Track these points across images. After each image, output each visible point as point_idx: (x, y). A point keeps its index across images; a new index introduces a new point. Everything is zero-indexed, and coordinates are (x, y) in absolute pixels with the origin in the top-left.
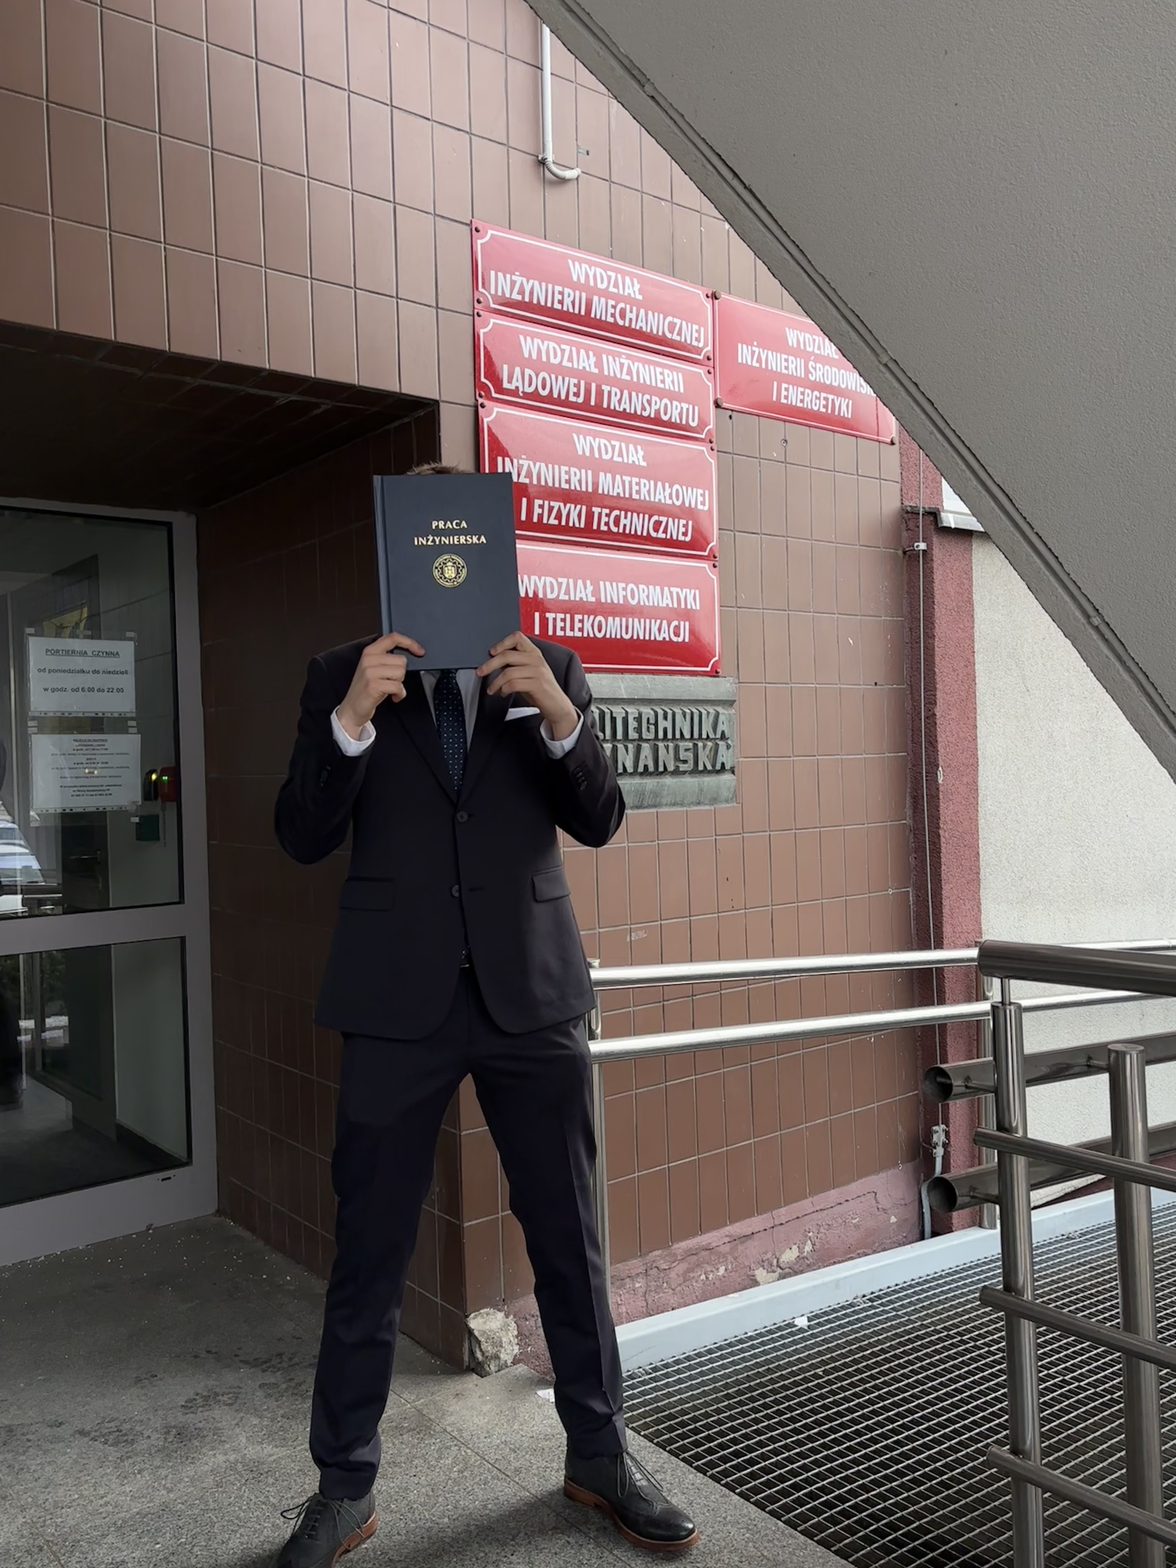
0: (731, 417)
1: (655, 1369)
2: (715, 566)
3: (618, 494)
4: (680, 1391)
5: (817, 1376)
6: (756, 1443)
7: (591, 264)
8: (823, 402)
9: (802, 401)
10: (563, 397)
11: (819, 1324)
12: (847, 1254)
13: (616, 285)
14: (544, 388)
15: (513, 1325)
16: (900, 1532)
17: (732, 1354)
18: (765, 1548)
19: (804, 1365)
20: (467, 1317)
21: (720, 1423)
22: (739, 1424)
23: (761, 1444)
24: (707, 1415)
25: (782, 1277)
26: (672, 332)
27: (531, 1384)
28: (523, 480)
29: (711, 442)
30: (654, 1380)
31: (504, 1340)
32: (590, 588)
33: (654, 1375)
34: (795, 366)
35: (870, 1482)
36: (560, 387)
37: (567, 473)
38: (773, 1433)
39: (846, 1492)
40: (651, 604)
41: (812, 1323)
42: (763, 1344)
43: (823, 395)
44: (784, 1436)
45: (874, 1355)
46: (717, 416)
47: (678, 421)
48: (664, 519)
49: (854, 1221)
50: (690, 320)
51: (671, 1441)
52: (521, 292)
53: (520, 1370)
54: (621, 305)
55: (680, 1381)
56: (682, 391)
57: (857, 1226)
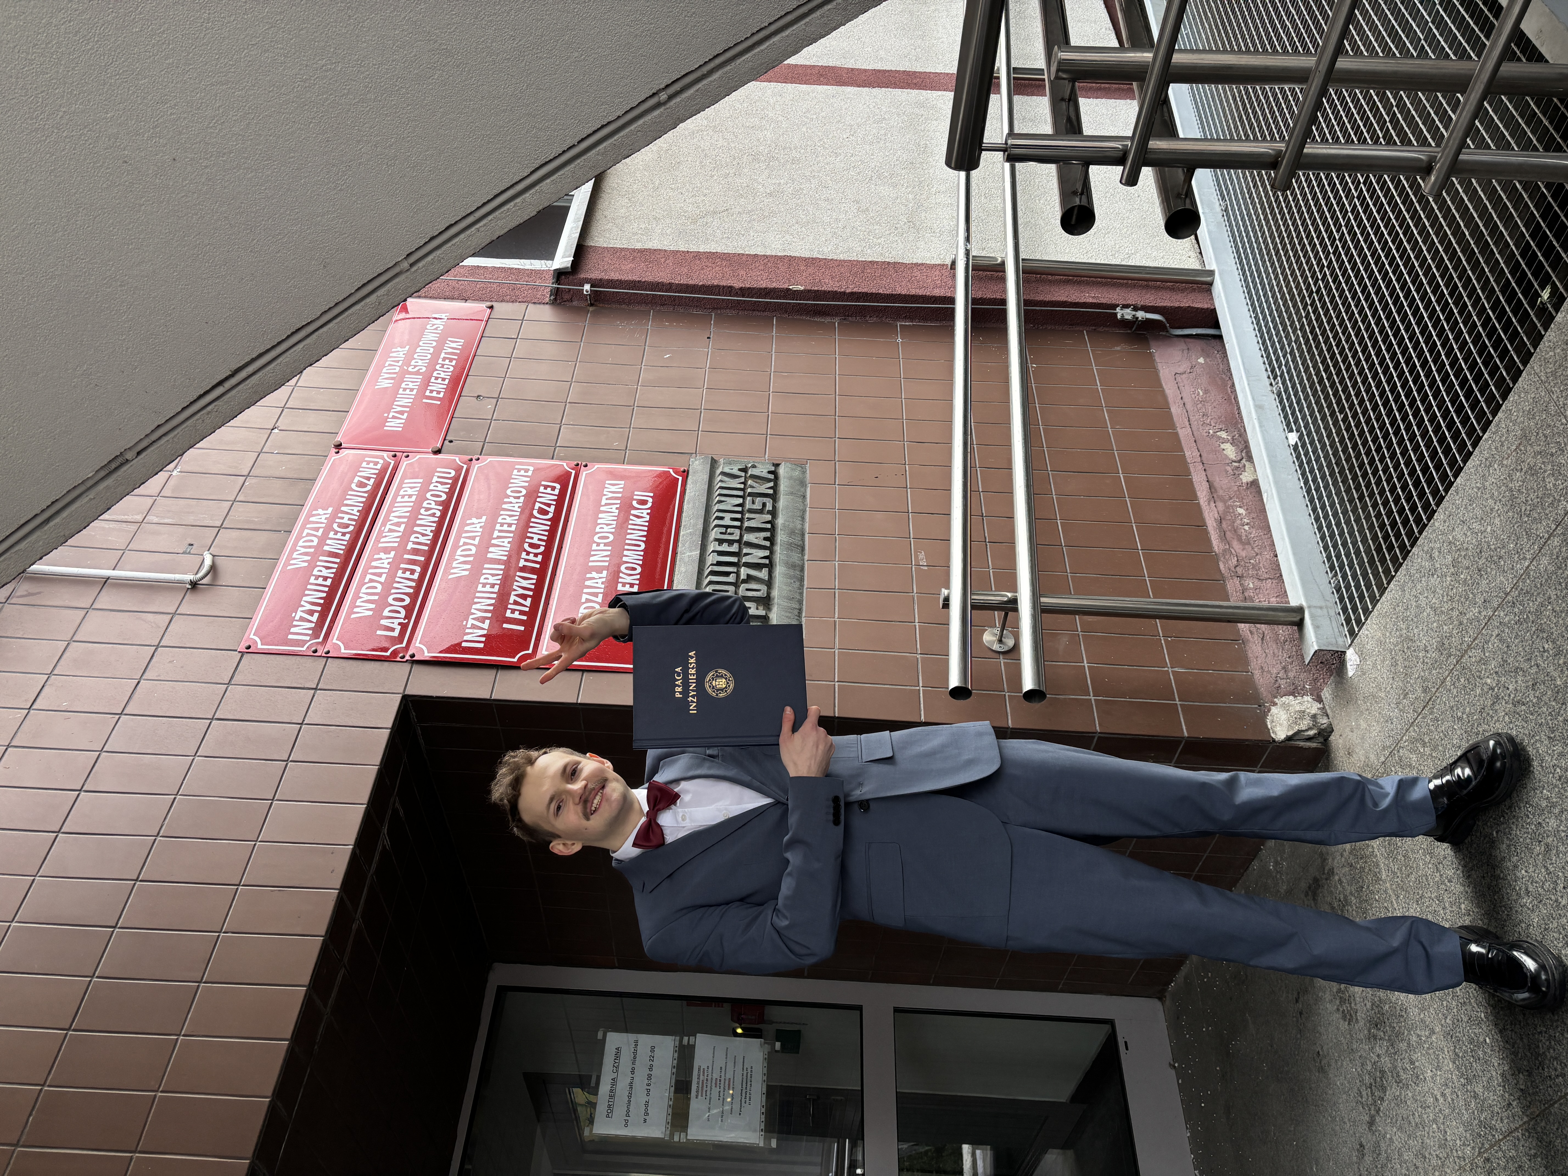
0: (451, 442)
1: (1332, 568)
2: (586, 466)
3: (509, 542)
4: (1354, 543)
5: (1345, 419)
6: (1407, 467)
7: (294, 550)
8: (447, 362)
9: (444, 379)
10: (414, 584)
11: (1296, 421)
12: (1231, 403)
13: (317, 529)
14: (403, 600)
15: (1284, 699)
16: (1497, 325)
17: (1320, 498)
18: (1508, 448)
19: (1334, 431)
20: (1274, 741)
21: (1386, 503)
22: (1388, 485)
23: (1408, 462)
24: (1379, 515)
25: (1250, 458)
26: (365, 485)
27: (1342, 683)
28: (486, 625)
29: (471, 460)
30: (1342, 567)
31: (1298, 708)
32: (594, 574)
33: (1337, 569)
34: (412, 383)
35: (1448, 359)
36: (404, 585)
37: (484, 585)
38: (1398, 452)
39: (1457, 380)
40: (615, 522)
41: (1294, 428)
42: (1312, 471)
43: (440, 361)
44: (1401, 442)
45: (1327, 369)
46: (449, 453)
47: (449, 486)
48: (537, 505)
49: (1201, 394)
50: (357, 468)
51: (1402, 547)
52: (311, 613)
53: (1327, 695)
54: (335, 526)
55: (1345, 544)
56: (421, 481)
57: (1206, 392)
